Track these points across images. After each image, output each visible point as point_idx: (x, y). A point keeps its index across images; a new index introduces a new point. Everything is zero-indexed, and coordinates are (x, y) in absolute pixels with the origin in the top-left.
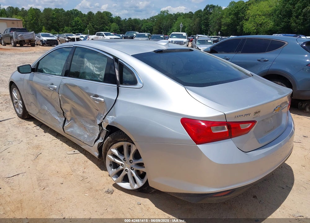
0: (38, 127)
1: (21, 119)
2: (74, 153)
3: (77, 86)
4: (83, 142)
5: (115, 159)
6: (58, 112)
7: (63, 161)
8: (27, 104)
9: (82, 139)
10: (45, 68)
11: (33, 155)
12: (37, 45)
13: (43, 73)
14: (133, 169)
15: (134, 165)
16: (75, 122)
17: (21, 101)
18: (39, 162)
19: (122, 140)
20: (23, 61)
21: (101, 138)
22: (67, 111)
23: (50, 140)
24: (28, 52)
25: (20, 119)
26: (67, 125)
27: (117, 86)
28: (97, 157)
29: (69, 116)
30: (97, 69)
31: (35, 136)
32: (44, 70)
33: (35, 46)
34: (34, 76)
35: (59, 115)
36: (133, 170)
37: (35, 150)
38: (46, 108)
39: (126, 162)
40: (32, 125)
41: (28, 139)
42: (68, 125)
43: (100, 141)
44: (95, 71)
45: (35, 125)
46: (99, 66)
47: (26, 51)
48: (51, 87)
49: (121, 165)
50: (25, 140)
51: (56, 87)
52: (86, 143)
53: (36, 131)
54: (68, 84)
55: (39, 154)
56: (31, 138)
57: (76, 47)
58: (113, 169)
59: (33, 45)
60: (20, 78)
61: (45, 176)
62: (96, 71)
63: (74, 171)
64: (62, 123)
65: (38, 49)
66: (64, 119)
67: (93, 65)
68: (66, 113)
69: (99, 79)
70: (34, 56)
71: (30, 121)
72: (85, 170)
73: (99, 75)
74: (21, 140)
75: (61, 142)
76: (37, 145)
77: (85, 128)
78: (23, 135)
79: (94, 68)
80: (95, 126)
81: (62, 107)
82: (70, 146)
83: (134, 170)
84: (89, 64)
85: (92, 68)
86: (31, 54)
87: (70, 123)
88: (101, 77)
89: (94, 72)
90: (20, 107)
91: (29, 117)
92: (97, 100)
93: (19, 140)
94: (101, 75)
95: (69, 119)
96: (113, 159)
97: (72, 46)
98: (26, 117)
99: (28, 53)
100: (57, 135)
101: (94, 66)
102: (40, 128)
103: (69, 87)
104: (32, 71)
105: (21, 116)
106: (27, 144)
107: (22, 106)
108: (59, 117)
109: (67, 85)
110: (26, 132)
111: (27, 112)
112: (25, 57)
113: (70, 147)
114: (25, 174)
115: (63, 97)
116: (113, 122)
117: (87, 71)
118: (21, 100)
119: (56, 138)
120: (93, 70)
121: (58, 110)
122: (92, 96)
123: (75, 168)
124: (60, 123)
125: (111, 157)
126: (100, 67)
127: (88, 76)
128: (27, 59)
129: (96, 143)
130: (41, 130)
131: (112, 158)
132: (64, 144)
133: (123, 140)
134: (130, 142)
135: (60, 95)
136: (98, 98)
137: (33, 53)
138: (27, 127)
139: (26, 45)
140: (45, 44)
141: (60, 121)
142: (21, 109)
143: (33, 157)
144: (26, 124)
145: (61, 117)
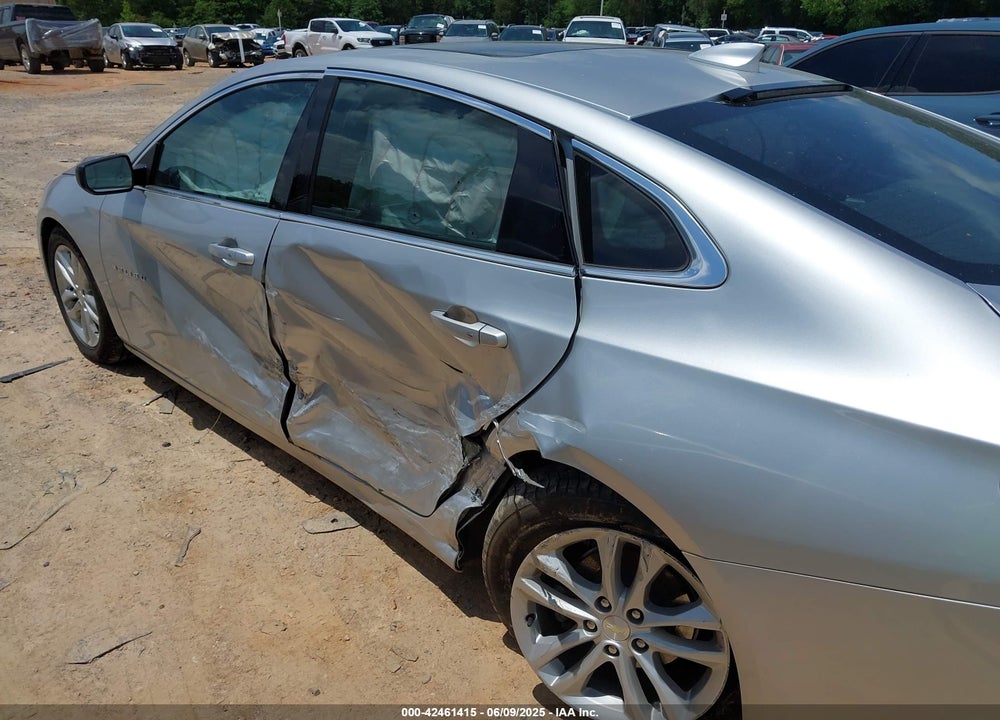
0: (167, 404)
1: (94, 368)
2: (334, 526)
3: (356, 259)
4: (380, 491)
5: (554, 597)
6: (258, 357)
7: (296, 568)
8: (116, 305)
9: (372, 477)
10: (185, 169)
11: (170, 540)
12: (111, 65)
13: (178, 189)
14: (642, 646)
15: (649, 631)
16: (338, 404)
17: (91, 299)
18: (201, 577)
19: (593, 518)
20: (71, 126)
21: (468, 488)
22: (302, 357)
23: (222, 464)
24: (82, 92)
25: (91, 363)
26: (301, 411)
27: (577, 270)
28: (452, 566)
29: (311, 379)
30: (435, 182)
31: (160, 444)
32: (186, 178)
33: (105, 70)
34: (143, 203)
35: (261, 369)
36: (642, 650)
37: (171, 516)
38: (204, 335)
39: (610, 613)
40: (142, 394)
41: (135, 460)
42: (306, 412)
43: (466, 501)
44: (425, 189)
45: (155, 394)
46: (447, 168)
47: (76, 89)
48: (230, 257)
49: (581, 624)
50: (123, 464)
51: (249, 255)
52: (393, 496)
53: (159, 419)
54: (307, 248)
55: (192, 533)
56: (149, 455)
57: (340, 79)
58: (540, 635)
59: (98, 68)
60: (86, 208)
61: (236, 652)
62: (434, 189)
63: (352, 619)
64: (280, 402)
65: (116, 81)
66: (286, 388)
67: (417, 161)
68: (299, 365)
69: (444, 223)
70: (106, 107)
71: (131, 376)
72: (399, 616)
73: (444, 208)
74: (109, 464)
75: (272, 474)
76: (177, 489)
77: (387, 434)
78: (115, 441)
79: (423, 175)
80: (436, 433)
81: (279, 338)
82: (309, 492)
83: (650, 651)
84: (398, 158)
85: (411, 176)
86: (93, 100)
87: (316, 404)
88: (453, 215)
89: (422, 194)
90: (88, 321)
91: (125, 358)
92: (470, 334)
93: (103, 463)
94: (458, 209)
95: (308, 387)
96: (547, 599)
97: (320, 76)
98: (116, 359)
99: (85, 97)
100: (248, 440)
101: (419, 167)
102: (176, 408)
103: (318, 261)
104: (135, 182)
105: (95, 353)
106: (137, 487)
107: (96, 318)
108: (261, 377)
109: (308, 252)
110: (124, 427)
111: (120, 341)
112: (75, 110)
113: (314, 498)
114: (151, 643)
115: (289, 302)
116: (565, 449)
117: (390, 188)
118: (90, 294)
119: (246, 456)
120: (419, 183)
121: (256, 351)
122: (439, 315)
123: (356, 606)
124: (266, 401)
125: (536, 589)
126: (452, 173)
127: (392, 211)
128: (83, 118)
129: (445, 505)
130: (182, 418)
131: (543, 595)
132: (283, 480)
133: (599, 520)
134: (639, 536)
135: (274, 294)
136: (476, 327)
137: (99, 96)
138: (127, 404)
139: (72, 67)
140: (137, 62)
141: (267, 392)
142: (95, 329)
143: (169, 550)
144: (116, 388)
145: (274, 378)
